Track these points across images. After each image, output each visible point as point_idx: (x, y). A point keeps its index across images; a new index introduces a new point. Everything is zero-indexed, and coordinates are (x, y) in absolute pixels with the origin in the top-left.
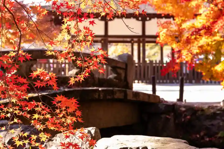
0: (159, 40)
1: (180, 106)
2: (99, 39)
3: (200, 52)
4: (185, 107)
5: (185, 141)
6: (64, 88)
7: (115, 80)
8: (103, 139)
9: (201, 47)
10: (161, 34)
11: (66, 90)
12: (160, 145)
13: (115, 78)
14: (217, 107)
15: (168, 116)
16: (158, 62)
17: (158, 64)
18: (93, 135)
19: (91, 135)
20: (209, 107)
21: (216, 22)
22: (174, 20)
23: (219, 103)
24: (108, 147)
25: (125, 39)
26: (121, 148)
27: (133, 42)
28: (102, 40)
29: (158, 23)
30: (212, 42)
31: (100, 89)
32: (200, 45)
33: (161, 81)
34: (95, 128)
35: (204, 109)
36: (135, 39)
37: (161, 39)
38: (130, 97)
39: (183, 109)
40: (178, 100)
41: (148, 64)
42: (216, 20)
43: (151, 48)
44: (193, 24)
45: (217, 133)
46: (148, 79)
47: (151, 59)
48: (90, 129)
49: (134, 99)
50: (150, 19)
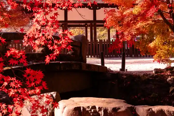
0: (106, 25)
1: (122, 75)
2: (61, 24)
3: (137, 33)
4: (126, 75)
5: (124, 101)
6: (33, 62)
7: (72, 55)
8: (62, 100)
9: (138, 29)
10: (107, 19)
11: (34, 64)
12: (105, 104)
13: (73, 54)
14: (150, 74)
15: (113, 82)
16: (106, 41)
17: (106, 42)
18: (55, 98)
19: (53, 98)
20: (144, 75)
21: (149, 10)
22: (118, 9)
23: (152, 71)
24: (66, 107)
25: (81, 24)
26: (76, 107)
27: (86, 26)
28: (63, 24)
29: (105, 11)
30: (146, 25)
31: (61, 63)
32: (137, 28)
33: (109, 56)
34: (56, 92)
35: (140, 76)
36: (89, 24)
37: (108, 24)
38: (84, 68)
39: (125, 77)
40: (121, 70)
41: (99, 42)
42: (149, 8)
43: (101, 31)
44: (132, 12)
45: (150, 95)
46: (99, 54)
47: (101, 39)
48: (52, 93)
49: (87, 70)
50: (99, 8)
